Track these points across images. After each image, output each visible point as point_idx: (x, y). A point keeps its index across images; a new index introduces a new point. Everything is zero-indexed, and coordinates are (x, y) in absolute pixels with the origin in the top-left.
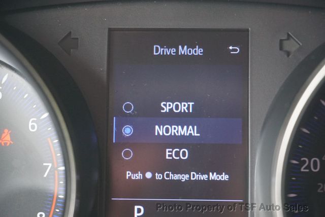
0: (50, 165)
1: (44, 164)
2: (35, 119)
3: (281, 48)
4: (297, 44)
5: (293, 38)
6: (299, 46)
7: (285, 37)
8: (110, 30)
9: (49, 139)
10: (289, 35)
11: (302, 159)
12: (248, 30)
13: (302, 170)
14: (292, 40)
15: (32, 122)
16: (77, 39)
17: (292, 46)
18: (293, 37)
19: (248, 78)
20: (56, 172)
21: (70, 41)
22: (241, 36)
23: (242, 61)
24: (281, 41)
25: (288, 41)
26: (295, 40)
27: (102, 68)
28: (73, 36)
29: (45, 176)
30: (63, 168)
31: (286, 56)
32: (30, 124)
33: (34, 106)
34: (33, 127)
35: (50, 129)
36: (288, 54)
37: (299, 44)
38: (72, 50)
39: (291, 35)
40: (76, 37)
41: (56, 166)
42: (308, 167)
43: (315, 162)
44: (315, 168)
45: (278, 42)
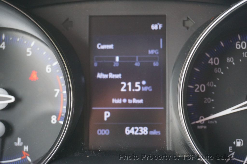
0: (58, 90)
1: (55, 90)
2: (50, 66)
3: (184, 25)
5: (190, 20)
7: (186, 19)
8: (91, 17)
10: (188, 18)
11: (195, 85)
12: (165, 16)
13: (196, 91)
16: (72, 21)
17: (189, 24)
21: (68, 23)
22: (161, 19)
23: (162, 33)
24: (184, 22)
25: (187, 22)
26: (192, 21)
27: (86, 36)
30: (65, 92)
31: (186, 29)
32: (47, 68)
34: (49, 70)
36: (188, 28)
37: (194, 23)
38: (69, 28)
42: (199, 89)
43: (203, 87)
44: (203, 90)
45: (182, 22)
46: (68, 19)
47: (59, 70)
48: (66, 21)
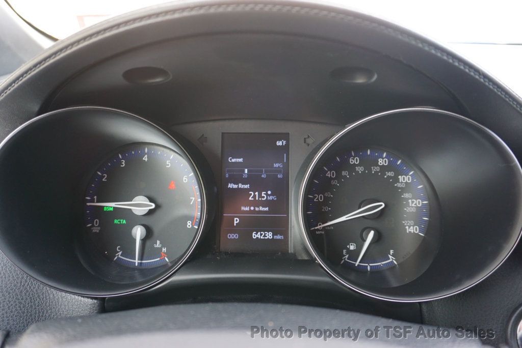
0: (194, 198)
1: (191, 198)
2: (187, 176)
3: (305, 142)
5: (311, 137)
6: (313, 141)
7: (306, 137)
8: (223, 133)
9: (193, 186)
10: (309, 136)
11: (315, 195)
12: (289, 134)
13: (315, 200)
16: (207, 137)
17: (310, 141)
20: (197, 202)
21: (203, 139)
22: (285, 136)
23: (286, 148)
24: (305, 139)
25: (308, 139)
26: (312, 139)
27: (218, 151)
28: (205, 136)
29: (191, 204)
30: (200, 200)
32: (184, 179)
33: (186, 170)
34: (185, 180)
36: (308, 145)
38: (204, 143)
41: (196, 199)
42: (318, 199)
43: (321, 197)
44: (321, 199)
45: (303, 139)
46: (203, 135)
47: (194, 181)
48: (201, 137)
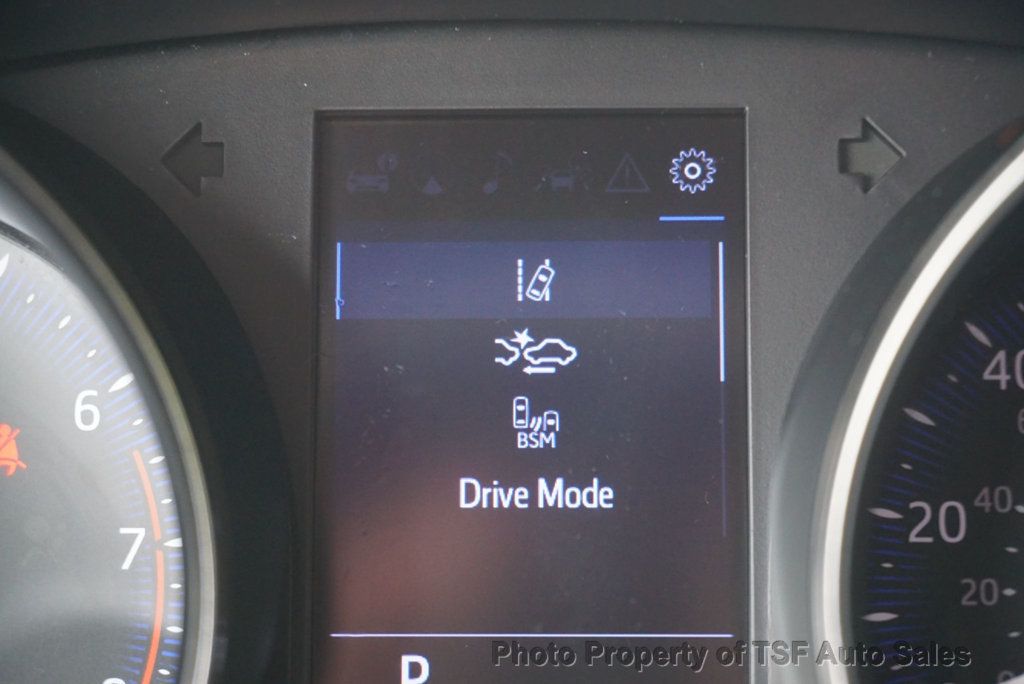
0: (141, 532)
1: (123, 531)
2: (94, 393)
3: (844, 166)
4: (893, 154)
5: (879, 135)
6: (897, 158)
7: (855, 132)
8: (322, 119)
9: (136, 453)
10: (866, 125)
11: (913, 505)
12: (740, 113)
13: (913, 538)
14: (876, 139)
15: (86, 401)
16: (221, 145)
17: (876, 158)
18: (880, 130)
19: (745, 259)
20: (160, 554)
24: (844, 145)
25: (864, 146)
26: (886, 141)
28: (206, 138)
29: (126, 566)
30: (177, 543)
31: (858, 190)
32: (79, 408)
33: (91, 354)
34: (87, 417)
35: (139, 422)
36: (866, 183)
37: (899, 153)
38: (203, 179)
39: (873, 124)
40: (218, 140)
41: (158, 536)
42: (932, 529)
43: (952, 513)
44: (953, 532)
45: (835, 146)
46: (197, 129)
47: (137, 424)
48: (186, 139)
